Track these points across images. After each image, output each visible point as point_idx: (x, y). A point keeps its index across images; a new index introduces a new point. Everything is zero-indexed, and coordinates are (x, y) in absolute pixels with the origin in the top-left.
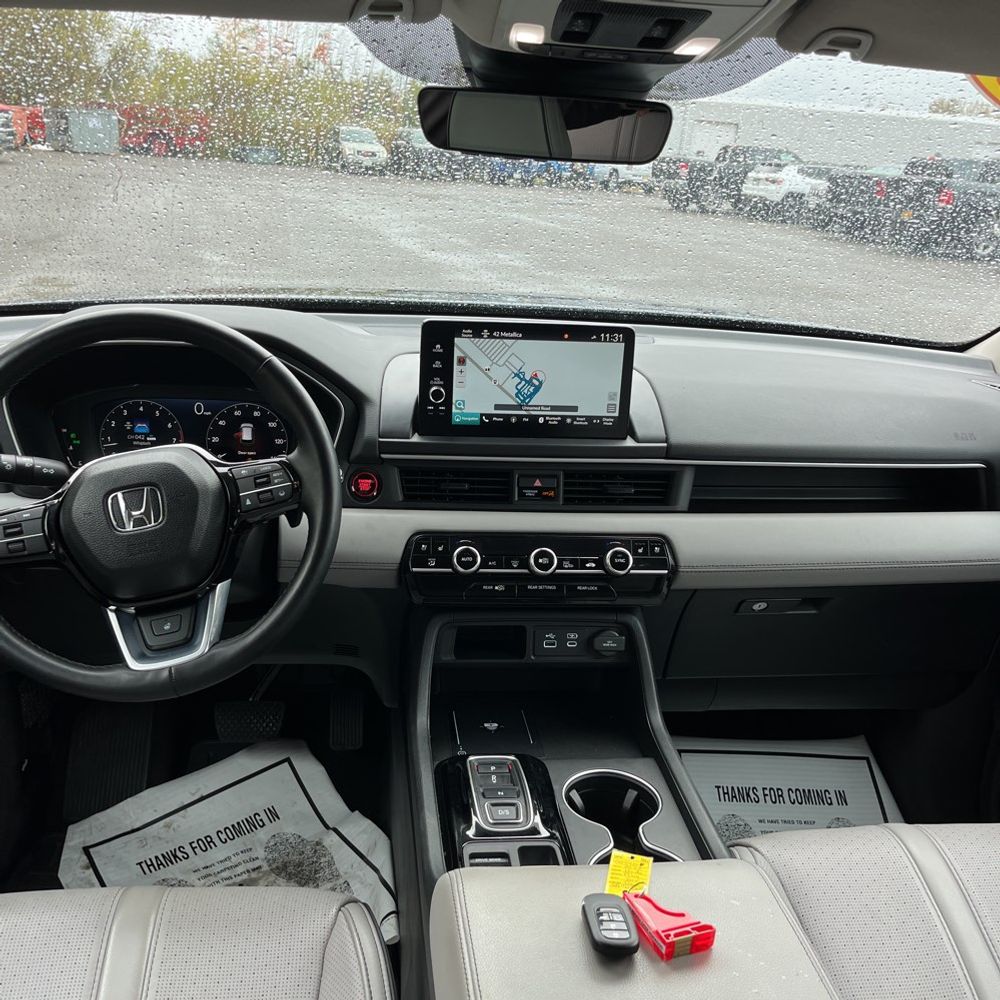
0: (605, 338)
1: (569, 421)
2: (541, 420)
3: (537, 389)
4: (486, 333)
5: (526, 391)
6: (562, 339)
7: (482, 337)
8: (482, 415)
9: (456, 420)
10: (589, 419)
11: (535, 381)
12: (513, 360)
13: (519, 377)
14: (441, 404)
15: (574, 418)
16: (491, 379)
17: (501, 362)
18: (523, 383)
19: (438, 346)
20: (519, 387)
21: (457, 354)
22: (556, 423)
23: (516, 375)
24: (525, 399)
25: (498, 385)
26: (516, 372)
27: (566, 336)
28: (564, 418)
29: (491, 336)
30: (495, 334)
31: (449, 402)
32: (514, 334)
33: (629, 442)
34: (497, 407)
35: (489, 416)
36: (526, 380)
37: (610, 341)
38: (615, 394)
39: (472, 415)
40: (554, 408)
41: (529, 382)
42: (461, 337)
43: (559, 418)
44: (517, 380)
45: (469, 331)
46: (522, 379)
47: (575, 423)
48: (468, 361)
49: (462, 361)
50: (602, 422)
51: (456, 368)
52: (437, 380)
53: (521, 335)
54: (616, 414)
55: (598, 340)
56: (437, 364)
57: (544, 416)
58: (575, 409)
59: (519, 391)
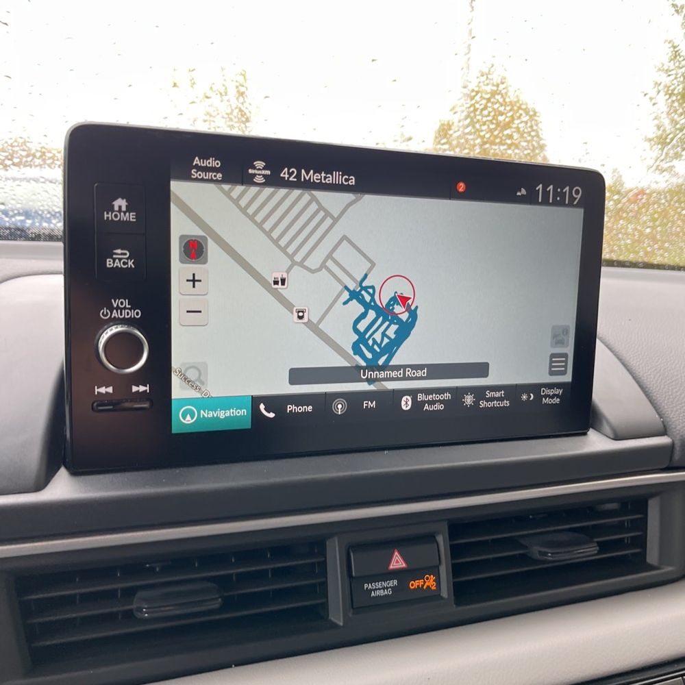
0: (546, 194)
1: (469, 400)
2: (406, 404)
3: (405, 330)
4: (259, 169)
5: (378, 336)
6: (452, 194)
7: (248, 180)
8: (256, 401)
9: (185, 419)
10: (512, 391)
11: (398, 309)
12: (345, 255)
13: (362, 301)
14: (138, 378)
15: (479, 392)
16: (288, 305)
17: (314, 262)
18: (372, 314)
19: (120, 203)
20: (362, 326)
21: (180, 227)
22: (440, 407)
23: (354, 295)
24: (377, 356)
25: (309, 324)
26: (352, 286)
27: (461, 187)
28: (458, 392)
29: (274, 181)
30: (284, 174)
31: (160, 370)
32: (336, 178)
33: (595, 443)
34: (297, 376)
35: (275, 402)
36: (376, 308)
37: (555, 203)
38: (566, 331)
39: (226, 402)
40: (436, 371)
41: (386, 313)
42: (187, 177)
43: (447, 396)
44: (356, 308)
45: (212, 162)
46: (367, 306)
47: (483, 404)
48: (212, 248)
49: (194, 250)
50: (539, 397)
51: (179, 270)
52: (123, 307)
53: (352, 181)
54: (568, 378)
55: (531, 199)
56: (120, 259)
57: (413, 393)
58: (481, 369)
59: (362, 338)
